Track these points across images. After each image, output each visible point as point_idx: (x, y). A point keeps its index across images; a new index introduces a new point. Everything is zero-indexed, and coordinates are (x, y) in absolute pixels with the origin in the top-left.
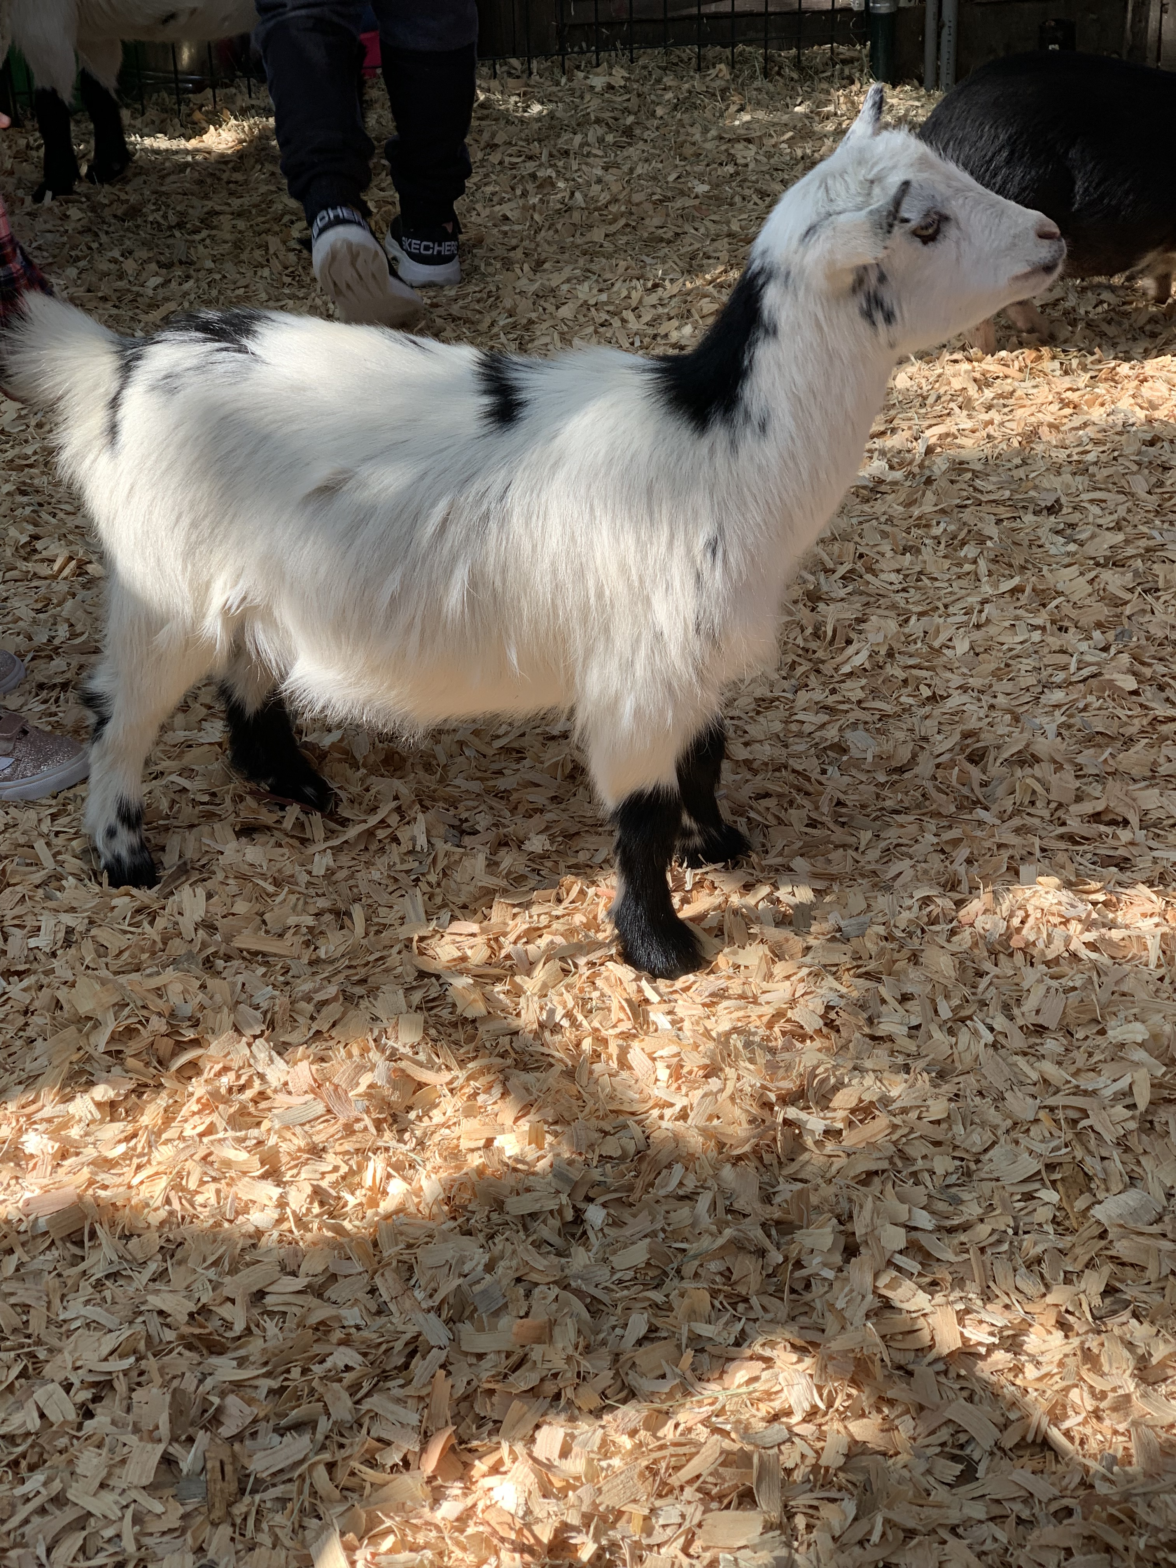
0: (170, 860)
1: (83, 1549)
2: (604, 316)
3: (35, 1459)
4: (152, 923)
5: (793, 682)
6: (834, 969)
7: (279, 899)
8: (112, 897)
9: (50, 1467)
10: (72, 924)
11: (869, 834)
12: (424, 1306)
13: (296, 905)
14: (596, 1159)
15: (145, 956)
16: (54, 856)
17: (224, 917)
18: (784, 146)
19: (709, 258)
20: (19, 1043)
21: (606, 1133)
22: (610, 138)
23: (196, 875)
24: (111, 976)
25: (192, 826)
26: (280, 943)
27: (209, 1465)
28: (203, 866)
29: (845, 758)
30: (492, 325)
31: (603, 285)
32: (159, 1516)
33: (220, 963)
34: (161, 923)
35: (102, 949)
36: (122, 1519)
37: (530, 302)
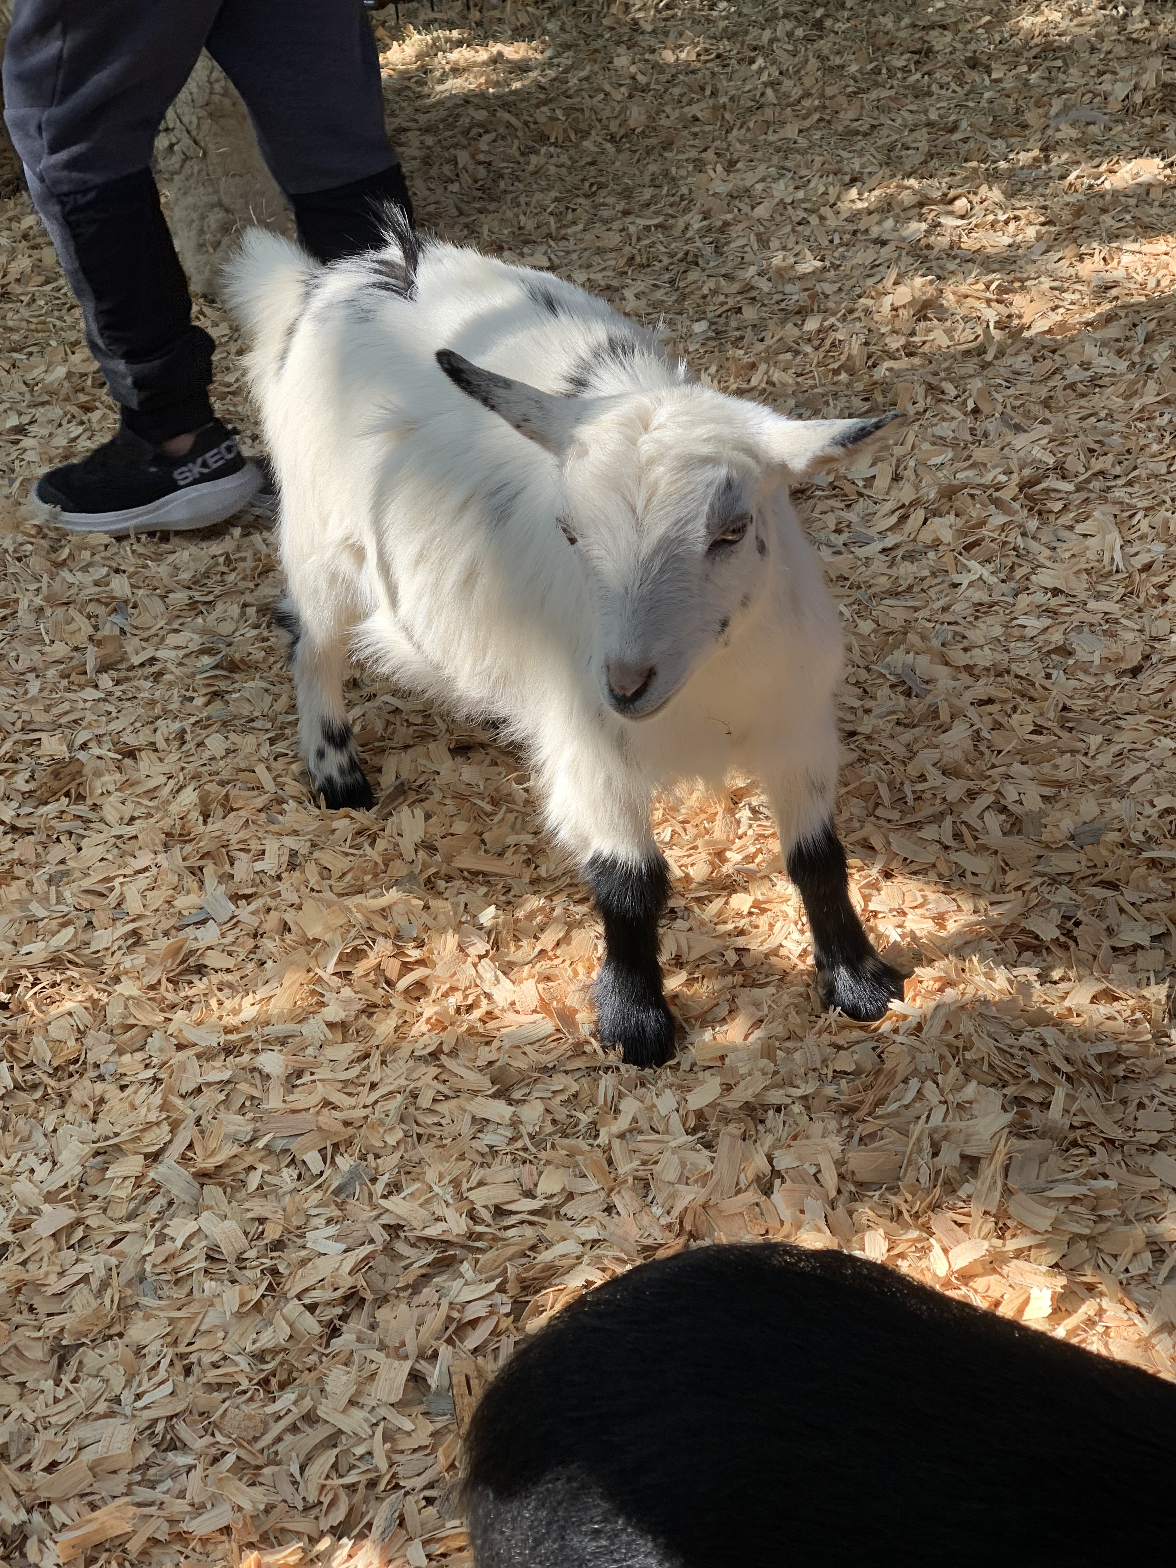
0: (387, 781)
1: (335, 1466)
2: (802, 214)
3: (284, 1376)
4: (372, 844)
5: (1013, 584)
6: (1068, 878)
7: (497, 818)
8: (332, 819)
9: (300, 1385)
10: (295, 847)
11: (1099, 739)
12: (663, 1221)
13: (514, 824)
14: (830, 1075)
15: (367, 878)
16: (274, 779)
17: (443, 837)
18: (980, 31)
19: (908, 149)
20: (251, 966)
21: (839, 1048)
22: (799, 32)
23: (412, 796)
24: (335, 898)
25: (406, 747)
26: (500, 863)
27: (455, 1380)
28: (420, 786)
29: (1071, 662)
30: (686, 228)
31: (799, 183)
32: (409, 1434)
33: (441, 884)
34: (381, 844)
35: (325, 872)
36: (372, 1436)
37: (725, 203)
